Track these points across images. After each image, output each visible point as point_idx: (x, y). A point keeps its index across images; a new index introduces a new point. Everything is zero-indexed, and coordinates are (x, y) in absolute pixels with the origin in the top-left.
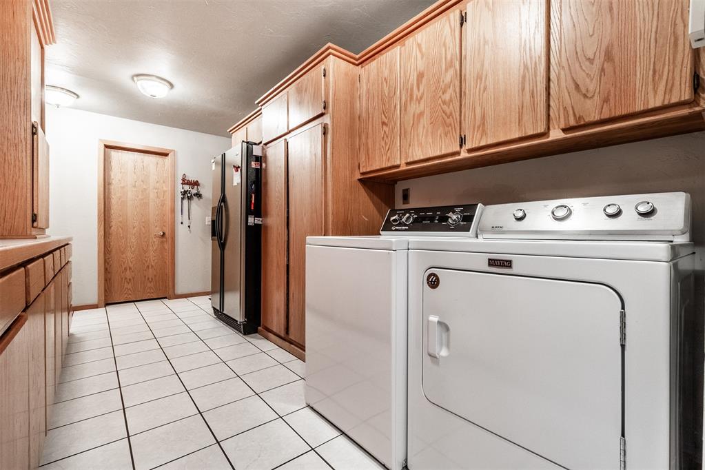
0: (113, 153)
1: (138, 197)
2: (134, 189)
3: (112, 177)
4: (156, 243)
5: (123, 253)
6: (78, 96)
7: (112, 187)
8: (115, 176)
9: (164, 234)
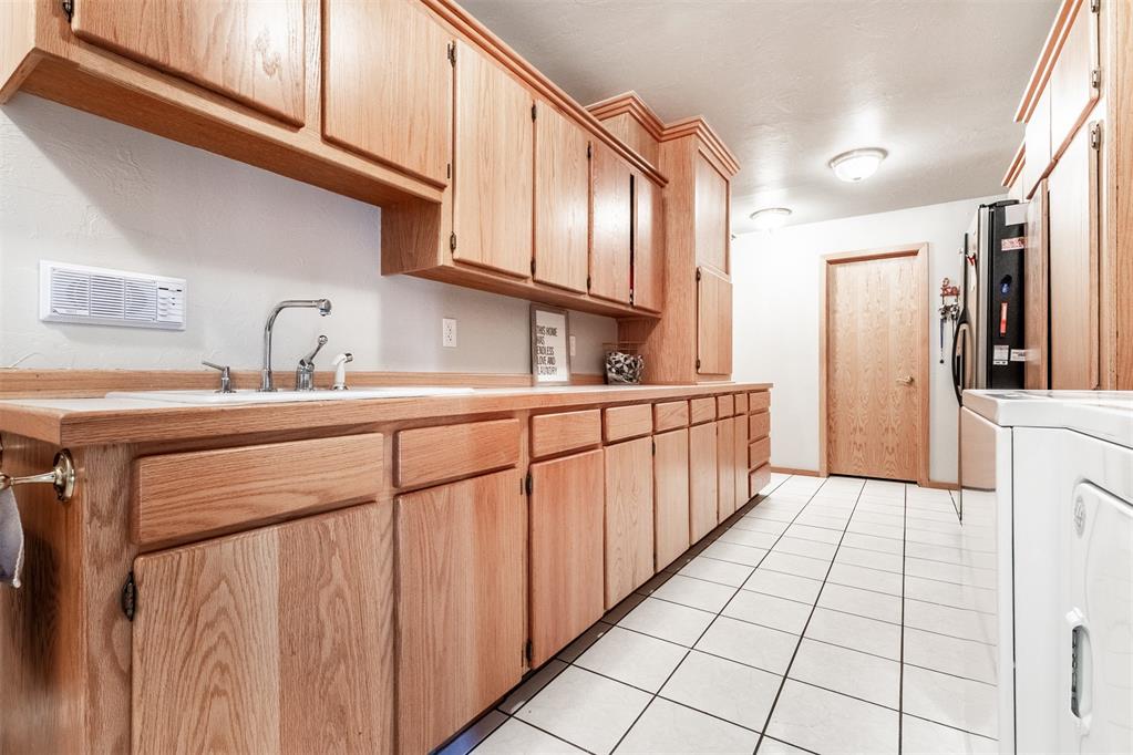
0: (840, 270)
1: (871, 325)
2: (865, 315)
3: (838, 301)
4: (900, 394)
5: (851, 407)
6: (790, 211)
7: (837, 315)
8: (841, 300)
9: (912, 380)
